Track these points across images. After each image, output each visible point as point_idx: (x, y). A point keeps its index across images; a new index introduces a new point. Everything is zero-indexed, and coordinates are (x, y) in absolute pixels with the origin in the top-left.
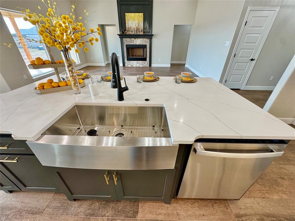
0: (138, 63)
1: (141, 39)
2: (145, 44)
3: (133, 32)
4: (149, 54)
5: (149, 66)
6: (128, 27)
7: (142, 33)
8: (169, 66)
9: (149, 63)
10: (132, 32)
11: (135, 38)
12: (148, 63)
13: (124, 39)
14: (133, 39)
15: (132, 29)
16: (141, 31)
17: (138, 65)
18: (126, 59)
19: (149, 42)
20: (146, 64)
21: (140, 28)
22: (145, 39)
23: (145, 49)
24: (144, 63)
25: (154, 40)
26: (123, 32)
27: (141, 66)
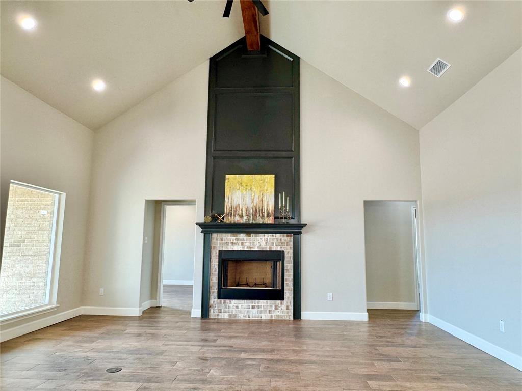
0: (253, 307)
1: (266, 235)
2: (279, 249)
3: (245, 218)
4: (291, 278)
5: (292, 318)
6: (229, 205)
7: (270, 221)
8: (365, 316)
9: (291, 308)
10: (241, 216)
11: (248, 233)
12: (287, 308)
13: (214, 235)
14: (242, 236)
15: (242, 210)
16: (268, 215)
17: (254, 314)
18: (216, 295)
19: (291, 243)
20: (281, 309)
21: (265, 208)
22: (278, 235)
23: (279, 264)
24: (276, 308)
25: (307, 239)
26: (214, 218)
27: (265, 317)
